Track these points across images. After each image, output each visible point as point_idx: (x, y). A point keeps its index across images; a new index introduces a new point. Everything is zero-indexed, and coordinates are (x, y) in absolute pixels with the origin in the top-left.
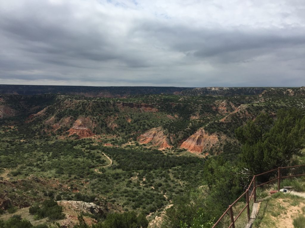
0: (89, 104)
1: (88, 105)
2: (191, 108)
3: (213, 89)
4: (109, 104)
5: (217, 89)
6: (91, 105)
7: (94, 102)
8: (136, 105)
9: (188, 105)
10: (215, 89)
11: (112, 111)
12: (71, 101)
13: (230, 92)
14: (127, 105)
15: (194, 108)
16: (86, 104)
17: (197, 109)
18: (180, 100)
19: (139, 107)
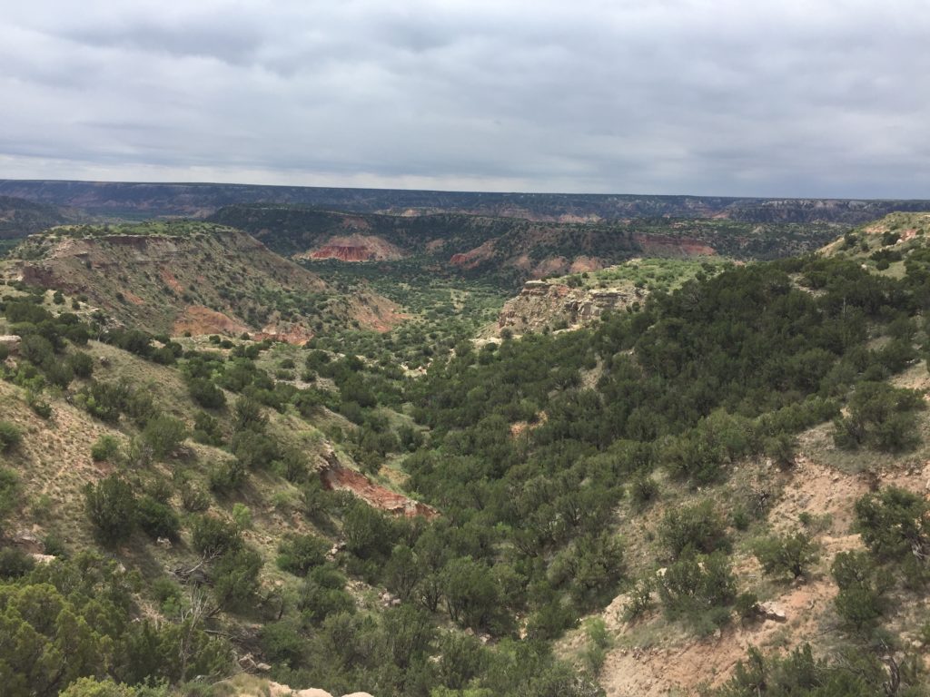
0: (586, 235)
1: (584, 238)
2: (784, 248)
3: (820, 205)
4: (621, 236)
5: (830, 205)
6: (590, 238)
7: (594, 232)
8: (670, 240)
9: (776, 242)
10: (825, 204)
11: (629, 250)
12: (541, 229)
13: (869, 215)
14: (655, 239)
15: (790, 248)
16: (579, 236)
17: (797, 251)
18: (755, 231)
19: (677, 244)
